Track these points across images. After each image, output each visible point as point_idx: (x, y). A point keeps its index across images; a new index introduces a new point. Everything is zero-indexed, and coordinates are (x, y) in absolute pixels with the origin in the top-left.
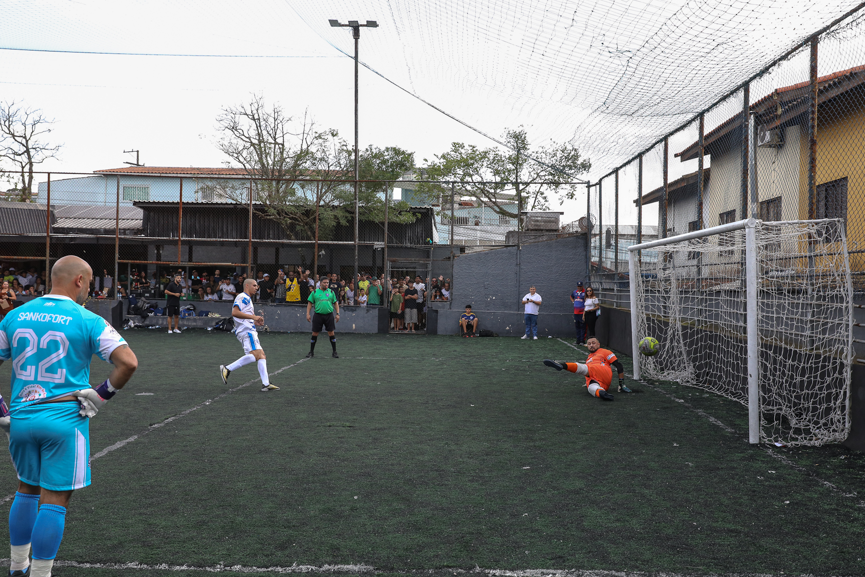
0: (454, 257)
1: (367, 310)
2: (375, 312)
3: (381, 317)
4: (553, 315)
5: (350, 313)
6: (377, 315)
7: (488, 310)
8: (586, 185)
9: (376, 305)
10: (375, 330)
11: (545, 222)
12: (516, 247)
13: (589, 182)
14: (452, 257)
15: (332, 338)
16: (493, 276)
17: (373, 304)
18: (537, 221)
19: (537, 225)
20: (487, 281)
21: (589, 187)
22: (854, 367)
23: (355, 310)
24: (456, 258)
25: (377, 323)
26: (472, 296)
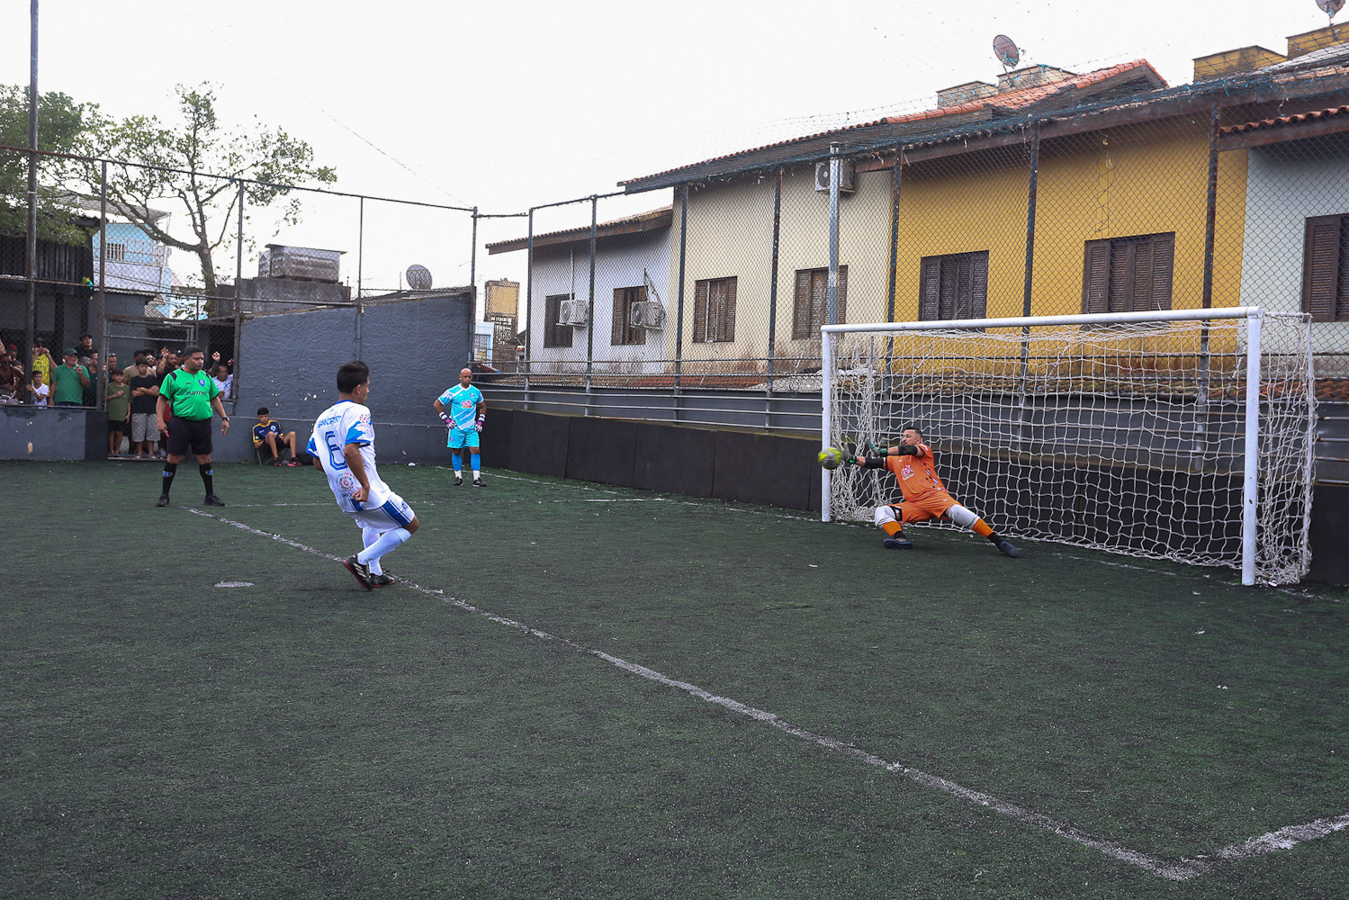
0: (242, 319)
1: (61, 415)
2: (81, 419)
3: (91, 429)
4: (415, 427)
5: (22, 420)
6: (84, 424)
7: (304, 417)
8: (472, 213)
9: (77, 404)
10: (80, 453)
11: (315, 265)
12: (355, 309)
13: (476, 208)
14: (238, 319)
15: (204, 469)
16: (314, 357)
17: (72, 404)
18: (302, 263)
19: (300, 271)
20: (302, 367)
21: (475, 217)
22: (1318, 490)
23: (34, 415)
24: (245, 322)
25: (83, 440)
26: (275, 392)
